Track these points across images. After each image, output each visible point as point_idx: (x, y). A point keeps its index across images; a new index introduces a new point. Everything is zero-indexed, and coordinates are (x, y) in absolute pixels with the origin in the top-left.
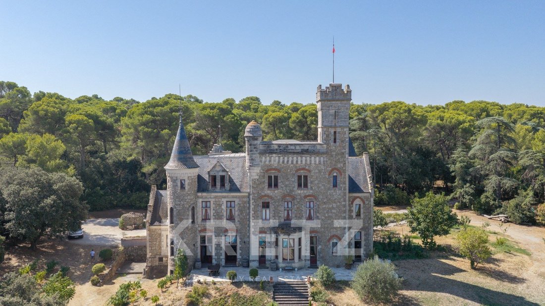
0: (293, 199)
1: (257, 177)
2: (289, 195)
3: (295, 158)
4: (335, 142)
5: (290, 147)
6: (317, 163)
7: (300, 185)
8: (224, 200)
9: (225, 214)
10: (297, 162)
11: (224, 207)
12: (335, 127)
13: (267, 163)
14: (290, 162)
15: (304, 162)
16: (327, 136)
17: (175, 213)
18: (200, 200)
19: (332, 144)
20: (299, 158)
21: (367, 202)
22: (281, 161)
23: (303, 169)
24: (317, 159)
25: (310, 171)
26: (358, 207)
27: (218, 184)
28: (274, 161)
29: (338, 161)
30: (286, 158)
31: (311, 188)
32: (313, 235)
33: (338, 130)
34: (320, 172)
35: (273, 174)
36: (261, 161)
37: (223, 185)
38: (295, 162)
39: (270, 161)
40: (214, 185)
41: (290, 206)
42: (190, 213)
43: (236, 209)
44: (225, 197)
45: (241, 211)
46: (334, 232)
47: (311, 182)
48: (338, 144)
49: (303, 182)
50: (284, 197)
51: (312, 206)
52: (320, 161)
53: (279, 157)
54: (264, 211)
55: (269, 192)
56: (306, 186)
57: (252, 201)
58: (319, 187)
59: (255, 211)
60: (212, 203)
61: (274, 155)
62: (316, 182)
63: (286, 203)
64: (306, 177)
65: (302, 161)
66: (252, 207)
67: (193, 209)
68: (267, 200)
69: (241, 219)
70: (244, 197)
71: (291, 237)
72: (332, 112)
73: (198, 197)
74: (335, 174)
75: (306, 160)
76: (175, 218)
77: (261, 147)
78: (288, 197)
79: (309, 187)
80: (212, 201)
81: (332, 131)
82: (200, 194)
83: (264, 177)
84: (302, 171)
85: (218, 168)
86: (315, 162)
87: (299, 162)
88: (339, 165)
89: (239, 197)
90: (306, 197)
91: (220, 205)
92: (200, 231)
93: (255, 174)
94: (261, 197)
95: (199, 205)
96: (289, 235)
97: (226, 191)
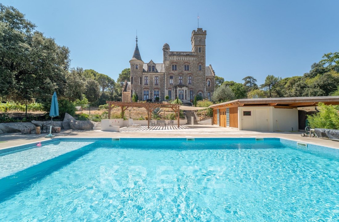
0: (183, 75)
1: (168, 66)
2: (181, 73)
3: (184, 58)
4: (200, 52)
5: (181, 53)
6: (193, 60)
7: (185, 70)
8: (154, 76)
9: (154, 82)
10: (184, 59)
11: (154, 79)
12: (200, 45)
13: (172, 60)
14: (181, 59)
15: (187, 60)
16: (197, 49)
17: (133, 79)
18: (144, 76)
19: (199, 52)
20: (185, 58)
21: (212, 80)
22: (178, 59)
23: (187, 62)
24: (193, 58)
25: (189, 63)
26: (209, 82)
27: (151, 69)
28: (175, 59)
29: (201, 60)
30: (180, 58)
31: (190, 70)
32: (191, 90)
33: (201, 47)
34: (194, 64)
35: (174, 64)
36: (169, 59)
37: (153, 70)
38: (183, 60)
39: (173, 59)
41: (181, 78)
42: (140, 79)
43: (159, 80)
44: (154, 75)
45: (161, 81)
46: (200, 89)
47: (190, 68)
48: (201, 52)
49: (187, 68)
50: (179, 74)
51: (191, 78)
52: (194, 59)
53: (177, 57)
54: (170, 80)
55: (173, 72)
56: (188, 70)
57: (165, 76)
58: (193, 70)
59: (167, 80)
60: (149, 77)
61: (175, 56)
62: (192, 68)
63: (180, 77)
64: (188, 66)
65: (186, 59)
66: (165, 78)
67: (141, 78)
68: (172, 75)
69: (161, 84)
70: (162, 75)
71: (182, 89)
72: (199, 39)
73: (143, 74)
74: (200, 65)
75: (188, 59)
76: (133, 81)
77: (170, 53)
78: (181, 74)
79: (189, 70)
80: (149, 76)
81: (199, 47)
82: (144, 73)
83: (171, 65)
84: (186, 63)
85: (151, 63)
86: (192, 59)
87: (185, 60)
88: (202, 61)
89: (160, 75)
90: (188, 74)
91: (152, 78)
92: (144, 89)
93: (167, 64)
94: (169, 74)
95: (144, 78)
96: (181, 88)
97: (155, 72)
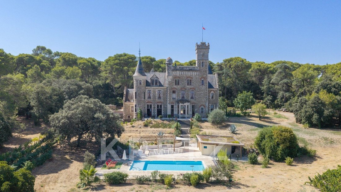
0: (185, 90)
1: (171, 80)
2: (184, 88)
3: (186, 73)
4: (203, 66)
5: (184, 68)
6: (195, 75)
7: (188, 84)
8: (157, 90)
9: (157, 96)
10: (187, 74)
11: (157, 93)
12: (203, 60)
13: (175, 74)
14: (184, 74)
15: (190, 74)
16: (200, 64)
17: (137, 94)
18: (147, 90)
19: (202, 67)
20: (188, 73)
21: (216, 93)
22: (181, 74)
23: (190, 77)
24: (195, 73)
25: (192, 78)
26: (212, 94)
27: (154, 83)
28: (178, 74)
29: (204, 74)
30: (183, 73)
31: (193, 85)
32: (193, 105)
33: (204, 61)
34: (196, 78)
35: (177, 79)
36: (172, 74)
37: (156, 84)
38: (186, 74)
39: (176, 74)
40: (153, 84)
41: (184, 92)
42: (143, 94)
43: (162, 94)
44: (157, 89)
45: (164, 95)
46: (202, 103)
47: (193, 83)
48: (204, 67)
49: (190, 83)
50: (182, 88)
51: (193, 93)
52: (196, 74)
53: (180, 72)
54: (173, 95)
55: (175, 86)
56: (191, 85)
57: (168, 90)
58: (196, 85)
59: (170, 95)
60: (152, 91)
61: (178, 71)
62: (195, 83)
63: (182, 91)
64: (191, 80)
65: (189, 74)
66: (168, 92)
67: (144, 93)
68: (174, 90)
69: (164, 98)
70: (165, 89)
71: (184, 105)
72: (202, 54)
73: (146, 88)
74: (203, 80)
75: (191, 73)
76: (137, 96)
77: (172, 68)
78: (183, 89)
79: (192, 85)
80: (152, 90)
81: (202, 61)
82: (147, 87)
83: (173, 80)
84: (189, 78)
85: (154, 77)
86: (195, 74)
87: (188, 74)
88: (204, 76)
89: (163, 89)
90: (191, 89)
91: (155, 92)
92: (147, 103)
93: (170, 79)
94: (172, 89)
95: (147, 92)
96: (183, 104)
97: (157, 86)
